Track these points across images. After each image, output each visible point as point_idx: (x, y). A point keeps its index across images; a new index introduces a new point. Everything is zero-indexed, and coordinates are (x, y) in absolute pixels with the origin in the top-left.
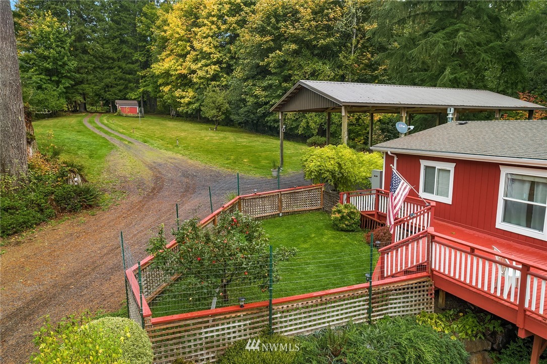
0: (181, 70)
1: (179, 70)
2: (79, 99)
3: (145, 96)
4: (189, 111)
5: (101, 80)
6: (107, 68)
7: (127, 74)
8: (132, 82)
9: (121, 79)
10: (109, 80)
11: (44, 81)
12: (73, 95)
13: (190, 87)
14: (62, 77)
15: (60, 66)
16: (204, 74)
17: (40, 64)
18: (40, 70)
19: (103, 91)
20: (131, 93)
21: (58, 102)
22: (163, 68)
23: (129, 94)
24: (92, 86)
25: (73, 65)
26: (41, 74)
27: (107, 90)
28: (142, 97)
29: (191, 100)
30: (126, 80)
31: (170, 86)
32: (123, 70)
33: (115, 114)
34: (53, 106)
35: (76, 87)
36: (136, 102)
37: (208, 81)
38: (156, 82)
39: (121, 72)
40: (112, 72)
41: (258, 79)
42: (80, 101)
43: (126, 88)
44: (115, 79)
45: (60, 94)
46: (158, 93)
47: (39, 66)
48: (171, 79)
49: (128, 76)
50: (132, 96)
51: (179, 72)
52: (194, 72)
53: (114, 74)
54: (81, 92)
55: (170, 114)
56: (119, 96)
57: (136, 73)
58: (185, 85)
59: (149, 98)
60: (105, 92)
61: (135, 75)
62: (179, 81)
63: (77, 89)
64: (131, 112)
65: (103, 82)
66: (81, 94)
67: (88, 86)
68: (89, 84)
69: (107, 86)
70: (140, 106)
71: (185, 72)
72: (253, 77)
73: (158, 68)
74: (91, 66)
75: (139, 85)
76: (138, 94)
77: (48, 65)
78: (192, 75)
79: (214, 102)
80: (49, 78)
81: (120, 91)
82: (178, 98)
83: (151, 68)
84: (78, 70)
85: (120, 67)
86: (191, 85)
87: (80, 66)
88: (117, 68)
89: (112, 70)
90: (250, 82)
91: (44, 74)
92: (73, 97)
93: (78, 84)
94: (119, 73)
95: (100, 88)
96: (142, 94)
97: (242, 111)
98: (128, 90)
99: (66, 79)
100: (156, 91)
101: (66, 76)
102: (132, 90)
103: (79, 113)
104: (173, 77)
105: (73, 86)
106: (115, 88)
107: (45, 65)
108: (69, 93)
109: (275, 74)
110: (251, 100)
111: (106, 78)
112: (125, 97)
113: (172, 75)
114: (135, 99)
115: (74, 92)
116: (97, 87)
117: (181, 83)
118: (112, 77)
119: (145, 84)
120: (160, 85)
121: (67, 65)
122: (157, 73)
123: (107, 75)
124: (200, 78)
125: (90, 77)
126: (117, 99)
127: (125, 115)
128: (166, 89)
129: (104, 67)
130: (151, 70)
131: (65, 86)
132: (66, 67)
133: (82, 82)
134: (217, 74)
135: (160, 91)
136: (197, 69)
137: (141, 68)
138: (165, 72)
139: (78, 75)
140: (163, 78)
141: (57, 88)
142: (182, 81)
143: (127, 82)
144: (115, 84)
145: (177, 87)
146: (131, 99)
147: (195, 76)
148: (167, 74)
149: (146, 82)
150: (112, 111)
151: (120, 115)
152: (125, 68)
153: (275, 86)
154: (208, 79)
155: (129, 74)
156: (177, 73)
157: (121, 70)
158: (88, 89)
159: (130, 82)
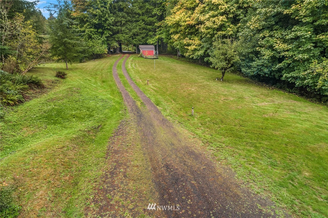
0: (189, 21)
1: (188, 21)
2: (116, 44)
3: (160, 41)
4: (194, 57)
5: (130, 30)
6: (134, 22)
7: (148, 25)
8: (151, 31)
9: (144, 29)
10: (136, 30)
11: (93, 32)
12: (112, 42)
13: (195, 35)
14: (105, 29)
15: (104, 21)
16: (211, 24)
17: (91, 21)
18: (91, 25)
19: (131, 38)
20: (150, 39)
21: (101, 48)
22: (175, 20)
23: (149, 40)
24: (124, 35)
25: (111, 20)
26: (91, 28)
27: (134, 37)
28: (157, 42)
29: (197, 47)
30: (147, 30)
31: (179, 35)
32: (145, 22)
33: (139, 55)
34: (98, 52)
35: (114, 36)
36: (153, 46)
37: (214, 31)
38: (168, 31)
39: (144, 24)
40: (138, 24)
41: (276, 30)
42: (116, 46)
43: (147, 35)
44: (140, 29)
45: (103, 41)
46: (169, 40)
47: (90, 22)
48: (179, 29)
49: (148, 27)
50: (151, 42)
51: (187, 23)
52: (201, 23)
53: (139, 25)
54: (117, 39)
55: (176, 55)
56: (142, 42)
57: (154, 24)
58: (191, 34)
59: (163, 43)
60: (133, 39)
61: (153, 25)
62: (187, 31)
63: (114, 38)
64: (149, 54)
65: (131, 32)
66: (117, 41)
67: (121, 35)
68: (122, 34)
69: (134, 35)
70: (156, 50)
71: (193, 22)
72: (270, 28)
73: (170, 20)
74: (124, 20)
75: (156, 33)
76: (155, 40)
77: (95, 21)
78: (200, 26)
79: (224, 54)
80: (96, 30)
81: (143, 38)
82: (185, 45)
83: (165, 20)
84: (115, 24)
85: (143, 20)
86: (197, 34)
87: (116, 20)
88: (141, 21)
89: (138, 23)
90: (266, 33)
91: (93, 28)
92: (112, 43)
93: (115, 34)
94: (143, 25)
95: (129, 36)
96: (157, 40)
97: (254, 64)
98: (148, 37)
99: (107, 31)
100: (168, 38)
101: (107, 29)
102: (151, 37)
103: (116, 54)
104: (182, 28)
105: (111, 35)
106: (139, 36)
107: (93, 21)
108: (109, 41)
109: (307, 24)
110: (267, 54)
111: (134, 29)
112: (146, 42)
113: (181, 26)
114: (152, 44)
115: (113, 40)
116: (128, 36)
117: (188, 32)
118: (138, 28)
119: (160, 32)
120: (171, 34)
121: (108, 20)
122: (170, 24)
123: (134, 26)
124: (208, 28)
125: (123, 28)
126: (140, 44)
127: (144, 57)
128: (176, 37)
129: (132, 21)
130: (165, 22)
131: (106, 36)
132: (107, 22)
133: (118, 32)
134: (223, 24)
135: (171, 38)
136: (205, 20)
137: (158, 20)
138: (176, 23)
139: (115, 28)
140: (174, 28)
141: (101, 37)
142: (189, 30)
143: (148, 31)
144: (140, 33)
145: (185, 36)
146: (150, 44)
147: (202, 26)
148: (178, 25)
149: (161, 31)
150: (137, 52)
151: (141, 56)
152: (147, 20)
153: (305, 38)
154: (214, 29)
155: (150, 25)
156: (185, 24)
157: (144, 23)
158: (121, 37)
159: (150, 31)
